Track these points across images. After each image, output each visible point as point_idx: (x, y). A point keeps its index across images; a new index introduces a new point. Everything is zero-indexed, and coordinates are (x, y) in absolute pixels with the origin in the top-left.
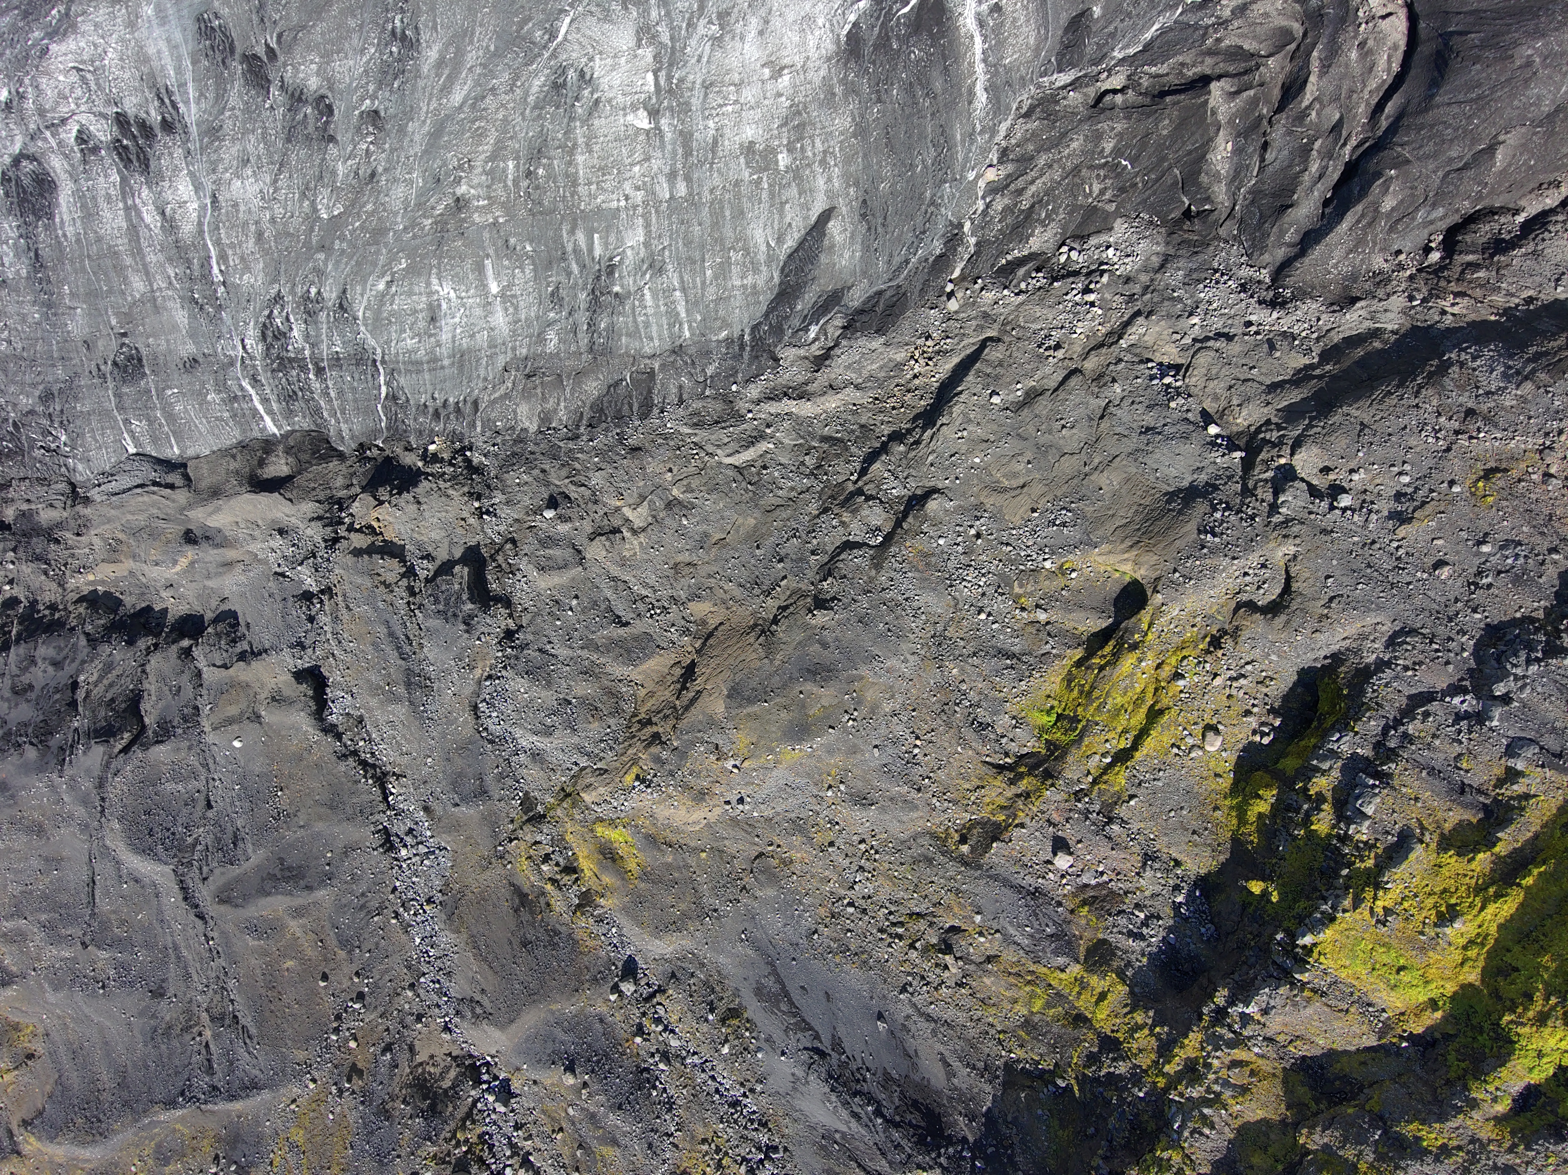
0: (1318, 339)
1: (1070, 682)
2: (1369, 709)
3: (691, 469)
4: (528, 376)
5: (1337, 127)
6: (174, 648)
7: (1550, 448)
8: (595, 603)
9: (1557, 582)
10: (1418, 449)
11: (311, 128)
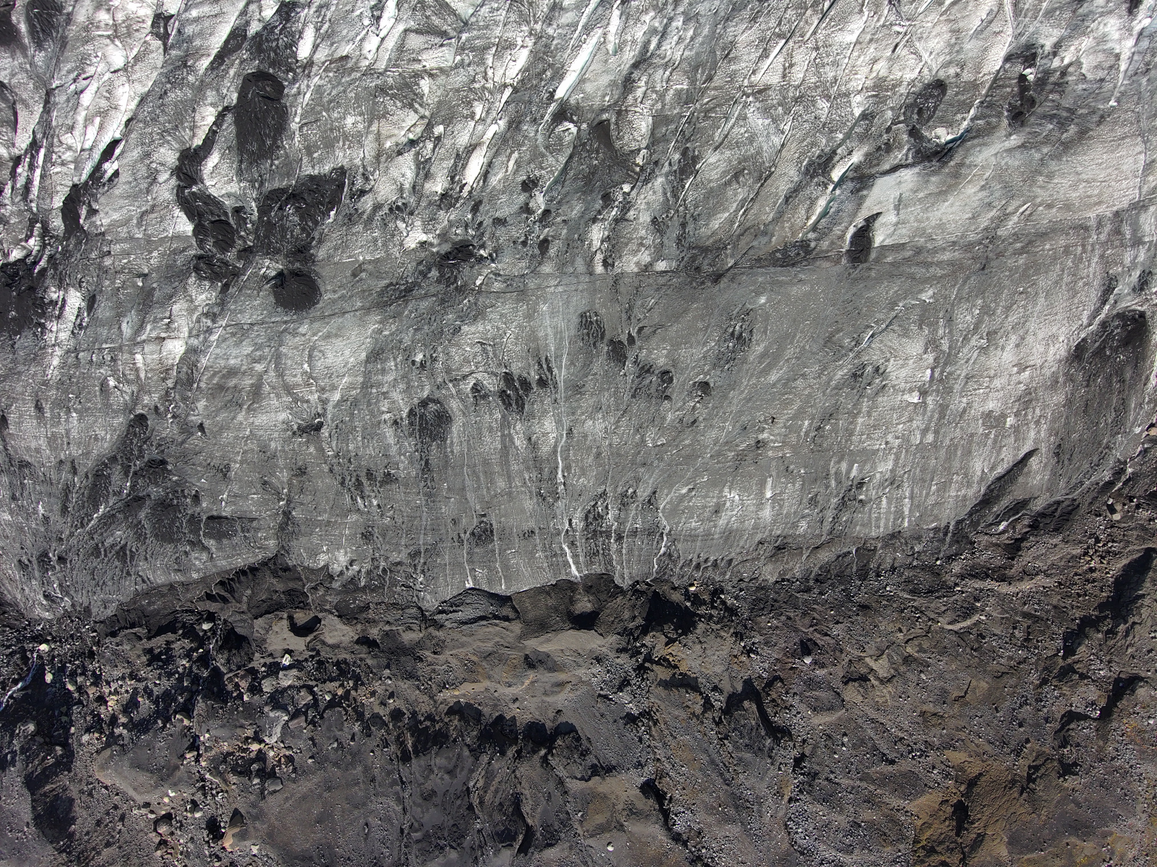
3: (917, 631)
4: (778, 548)
6: (535, 756)
8: (863, 742)
11: (653, 390)
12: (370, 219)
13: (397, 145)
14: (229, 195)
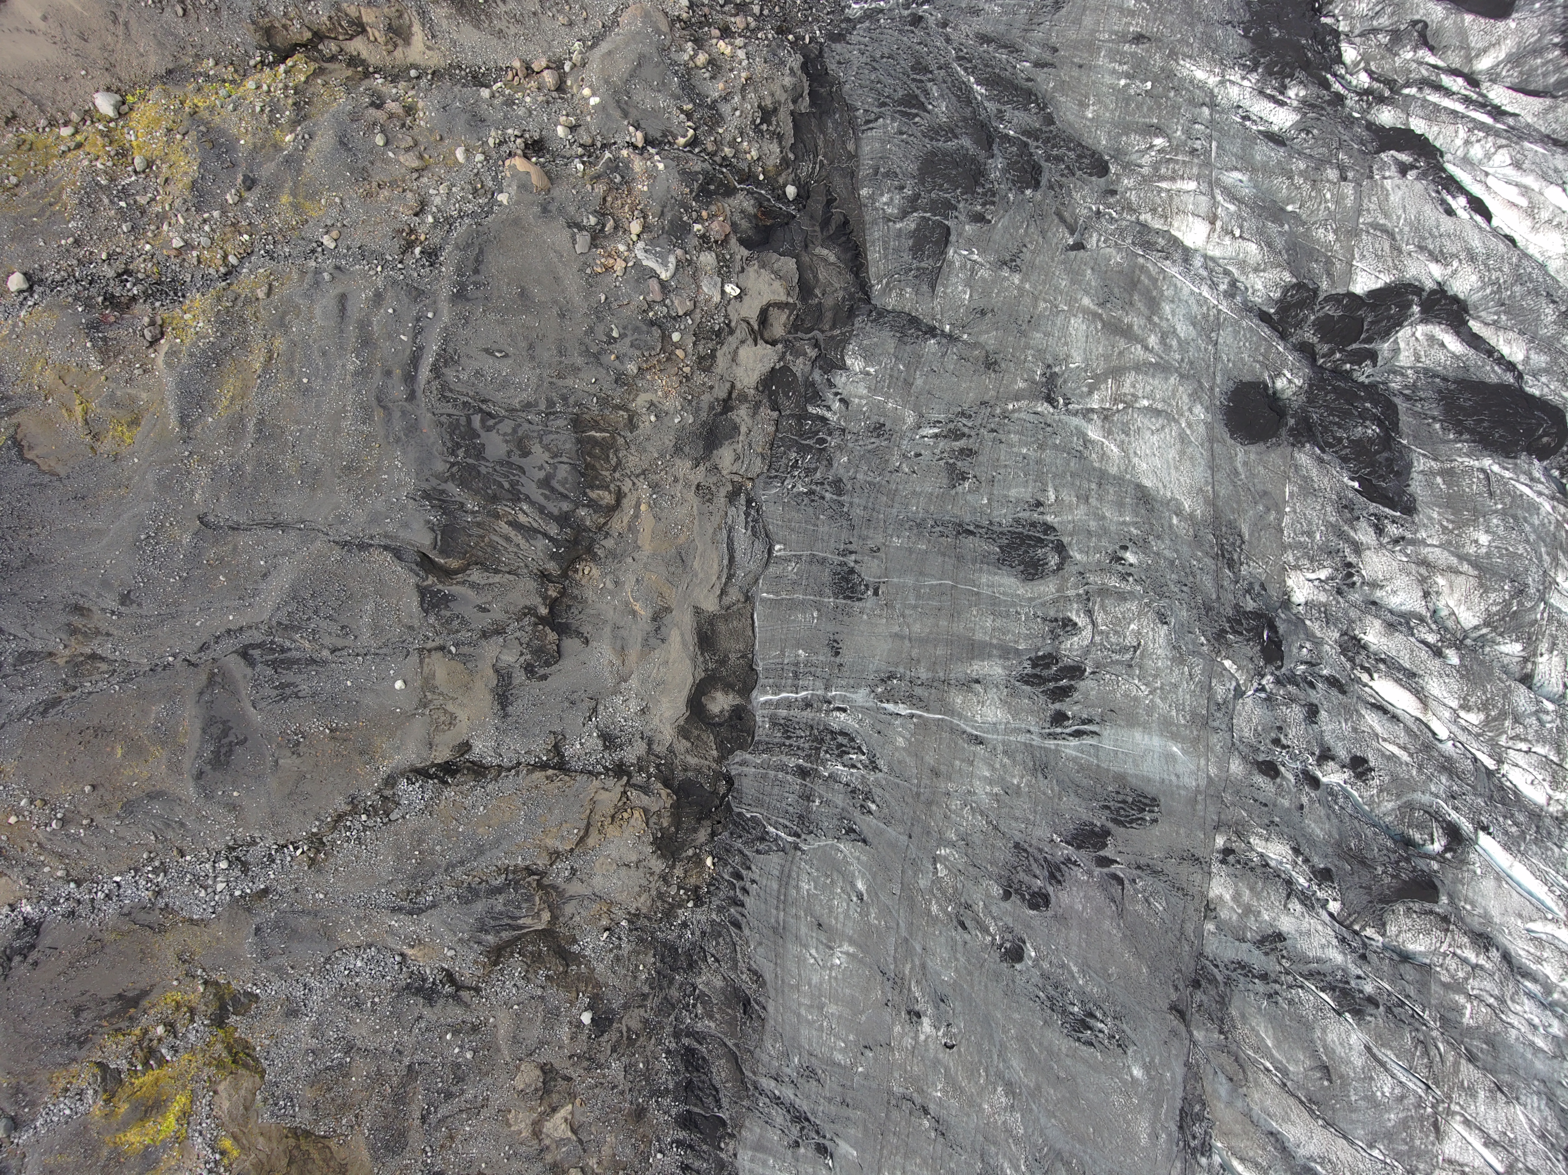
11: (1022, 876)
12: (1341, 535)
13: (1438, 593)
14: (1396, 351)
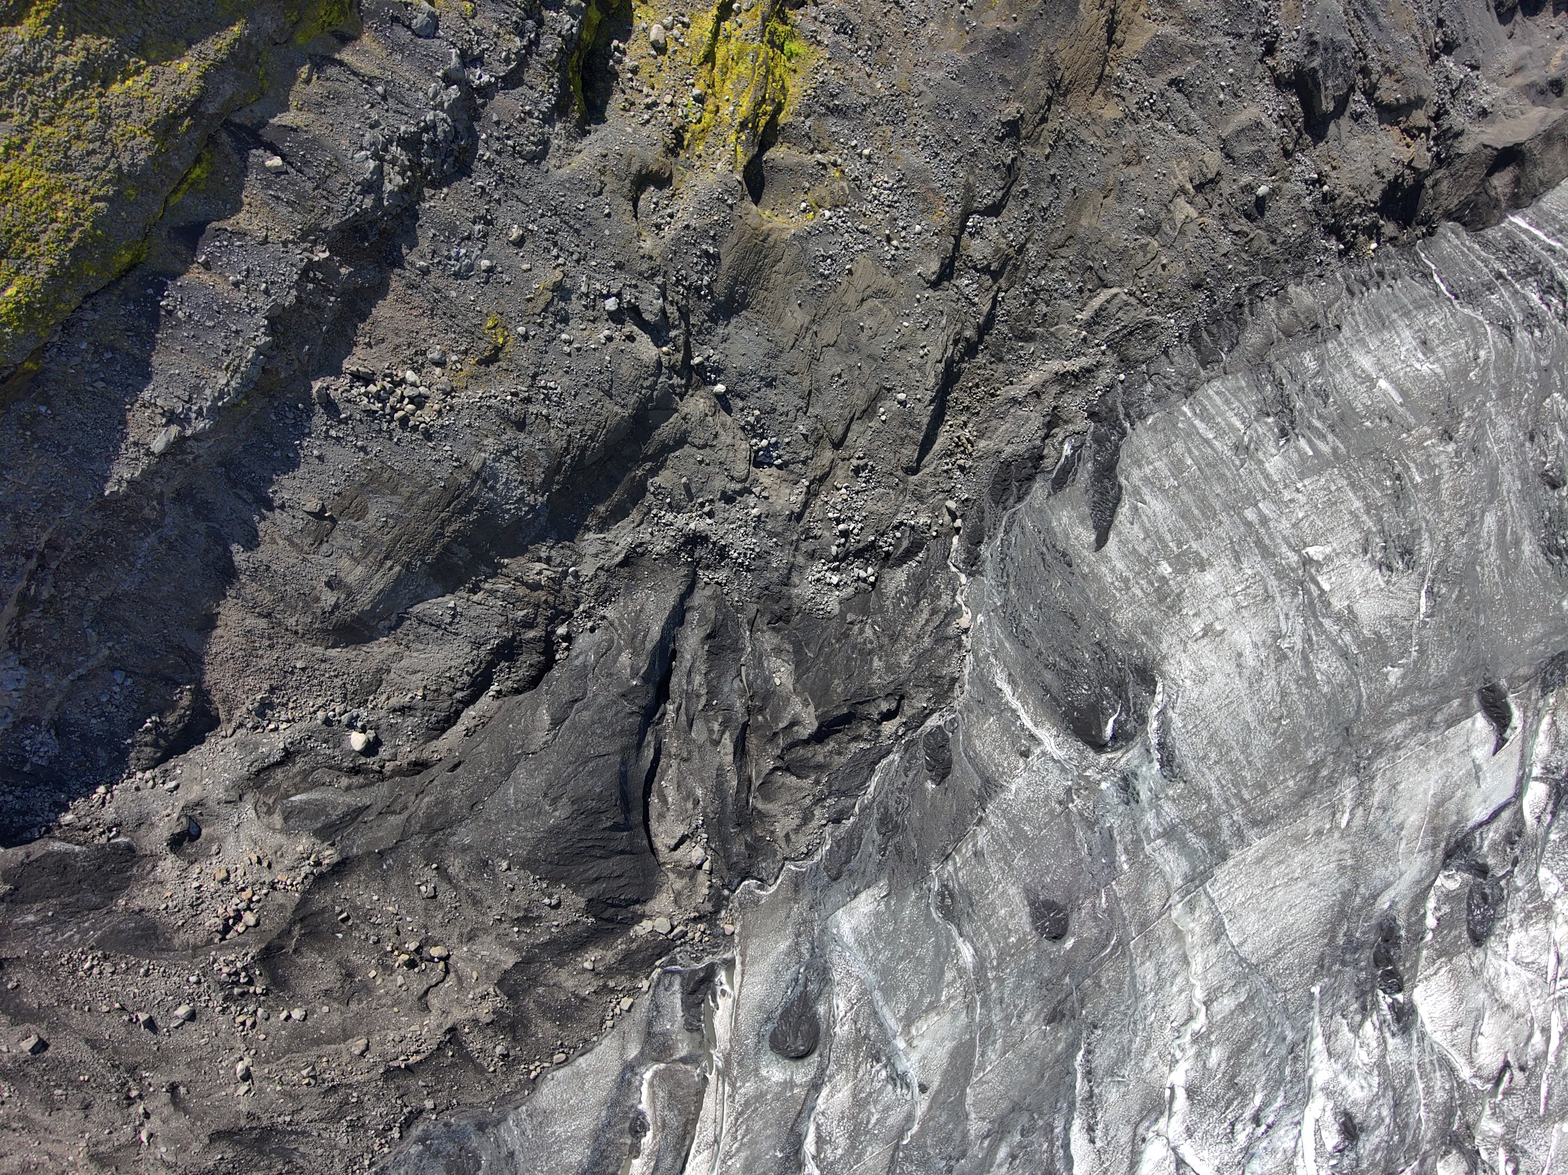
0: (650, 510)
1: (783, 87)
2: (554, 62)
3: (1145, 273)
5: (691, 725)
7: (447, 394)
8: (1203, 99)
9: (419, 232)
10: (560, 372)
